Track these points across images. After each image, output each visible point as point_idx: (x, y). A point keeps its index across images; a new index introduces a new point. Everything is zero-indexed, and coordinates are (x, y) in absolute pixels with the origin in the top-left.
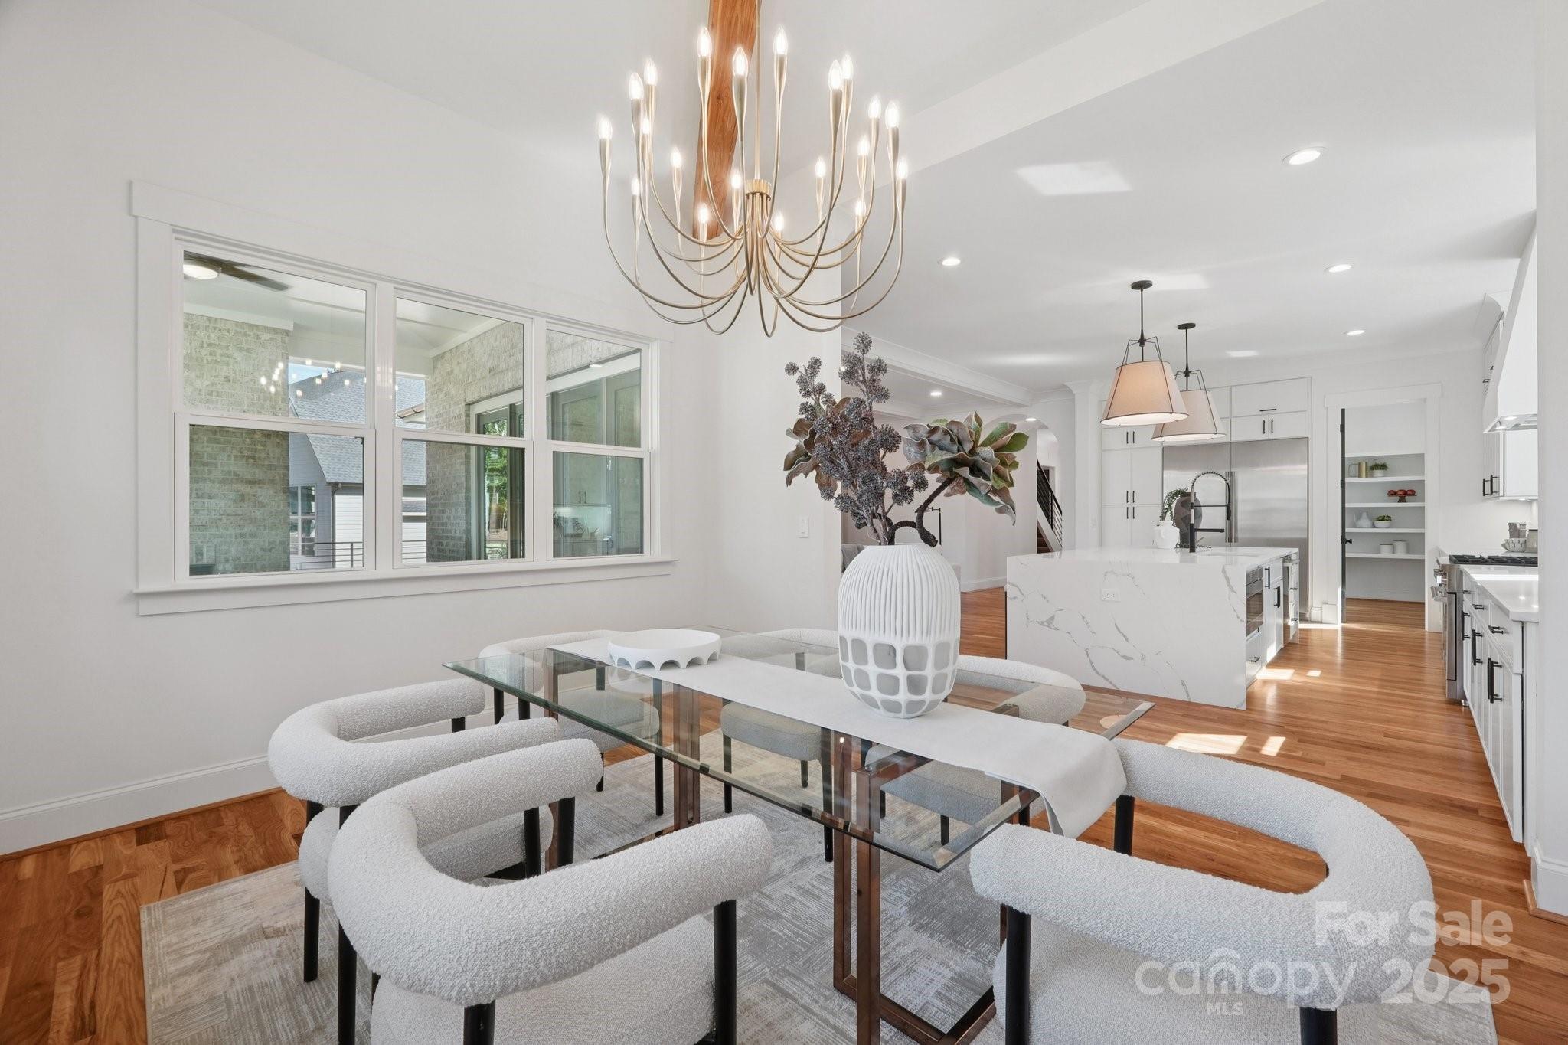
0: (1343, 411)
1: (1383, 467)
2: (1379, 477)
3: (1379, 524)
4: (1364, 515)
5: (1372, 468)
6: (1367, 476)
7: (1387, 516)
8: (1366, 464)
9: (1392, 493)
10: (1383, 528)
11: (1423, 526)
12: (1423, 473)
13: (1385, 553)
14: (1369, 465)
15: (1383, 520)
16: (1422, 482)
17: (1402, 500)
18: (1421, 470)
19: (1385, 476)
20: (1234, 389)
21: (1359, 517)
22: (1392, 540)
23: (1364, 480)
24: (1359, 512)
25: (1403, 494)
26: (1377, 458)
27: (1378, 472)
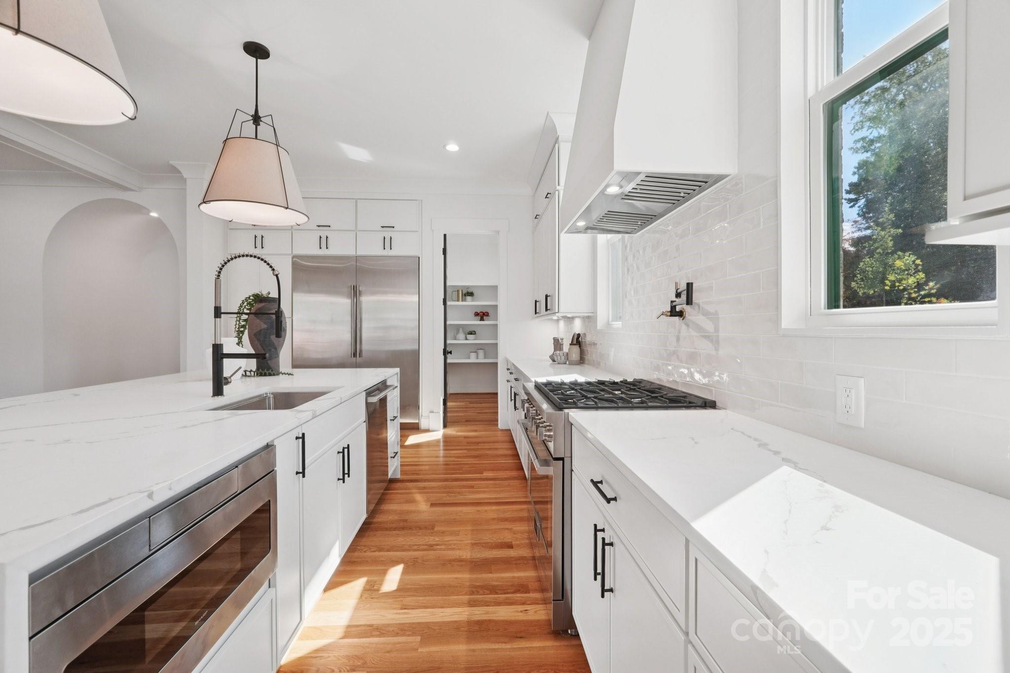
0: (445, 235)
1: (471, 294)
2: (469, 302)
3: (469, 336)
4: (461, 330)
5: (465, 295)
6: (462, 301)
7: (474, 331)
8: (462, 290)
9: (477, 314)
10: (472, 340)
11: (496, 338)
12: (496, 300)
13: (473, 359)
14: (464, 292)
15: (471, 334)
16: (496, 307)
17: (482, 319)
18: (496, 297)
19: (472, 301)
20: (358, 201)
21: (458, 332)
22: (477, 348)
23: (460, 303)
24: (458, 328)
25: (482, 315)
26: (468, 287)
27: (469, 298)
